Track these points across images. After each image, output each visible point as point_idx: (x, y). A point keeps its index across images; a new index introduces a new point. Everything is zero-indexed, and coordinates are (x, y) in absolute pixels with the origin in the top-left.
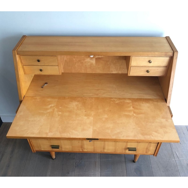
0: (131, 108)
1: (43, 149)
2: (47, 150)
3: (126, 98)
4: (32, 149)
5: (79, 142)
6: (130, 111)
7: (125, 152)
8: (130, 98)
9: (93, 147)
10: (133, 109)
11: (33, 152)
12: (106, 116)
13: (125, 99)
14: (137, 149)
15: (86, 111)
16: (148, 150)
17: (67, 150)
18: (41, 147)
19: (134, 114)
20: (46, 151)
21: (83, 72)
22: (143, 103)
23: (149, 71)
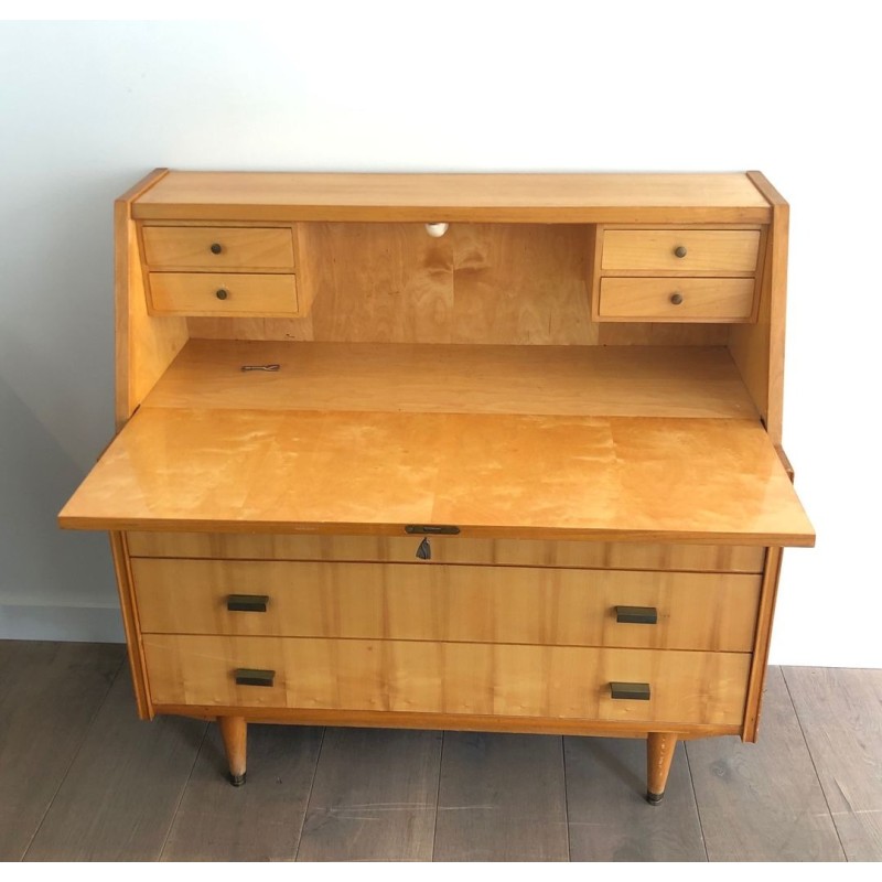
0: (610, 443)
1: (190, 700)
2: (211, 703)
3: (588, 416)
4: (138, 695)
5: (370, 649)
6: (601, 452)
7: (597, 714)
8: (604, 415)
9: (437, 681)
10: (615, 445)
11: (141, 717)
12: (494, 465)
13: (582, 418)
14: (655, 689)
15: (406, 452)
16: (710, 698)
17: (310, 705)
18: (182, 684)
19: (620, 461)
20: (206, 708)
21: (401, 341)
22: (659, 430)
23: (682, 294)
